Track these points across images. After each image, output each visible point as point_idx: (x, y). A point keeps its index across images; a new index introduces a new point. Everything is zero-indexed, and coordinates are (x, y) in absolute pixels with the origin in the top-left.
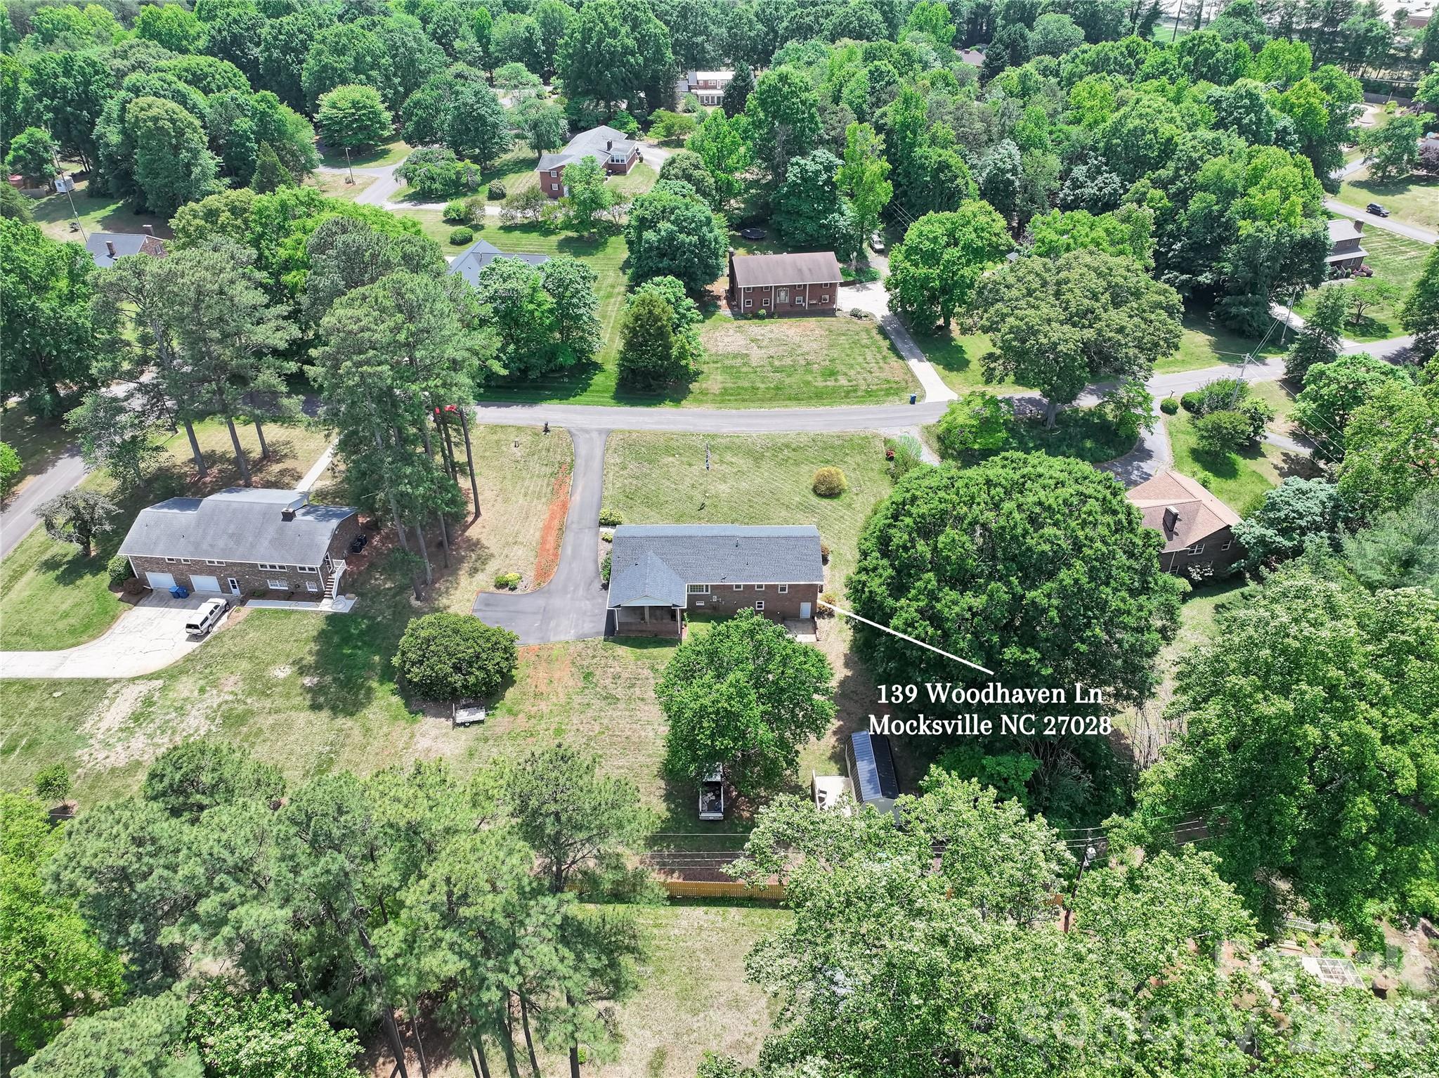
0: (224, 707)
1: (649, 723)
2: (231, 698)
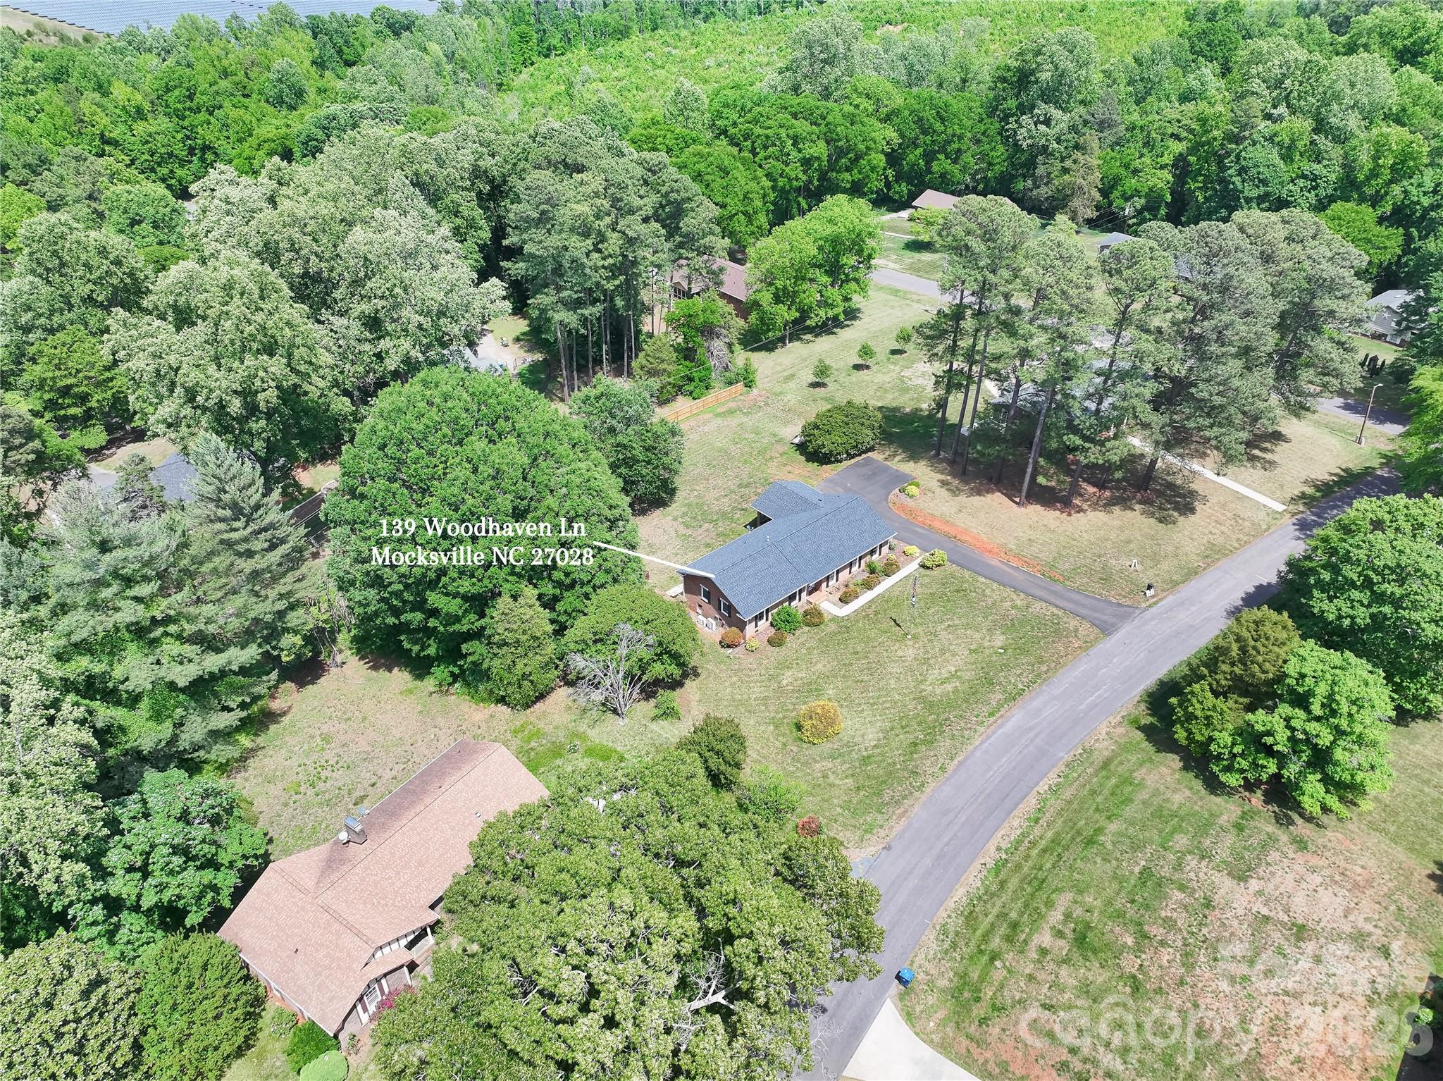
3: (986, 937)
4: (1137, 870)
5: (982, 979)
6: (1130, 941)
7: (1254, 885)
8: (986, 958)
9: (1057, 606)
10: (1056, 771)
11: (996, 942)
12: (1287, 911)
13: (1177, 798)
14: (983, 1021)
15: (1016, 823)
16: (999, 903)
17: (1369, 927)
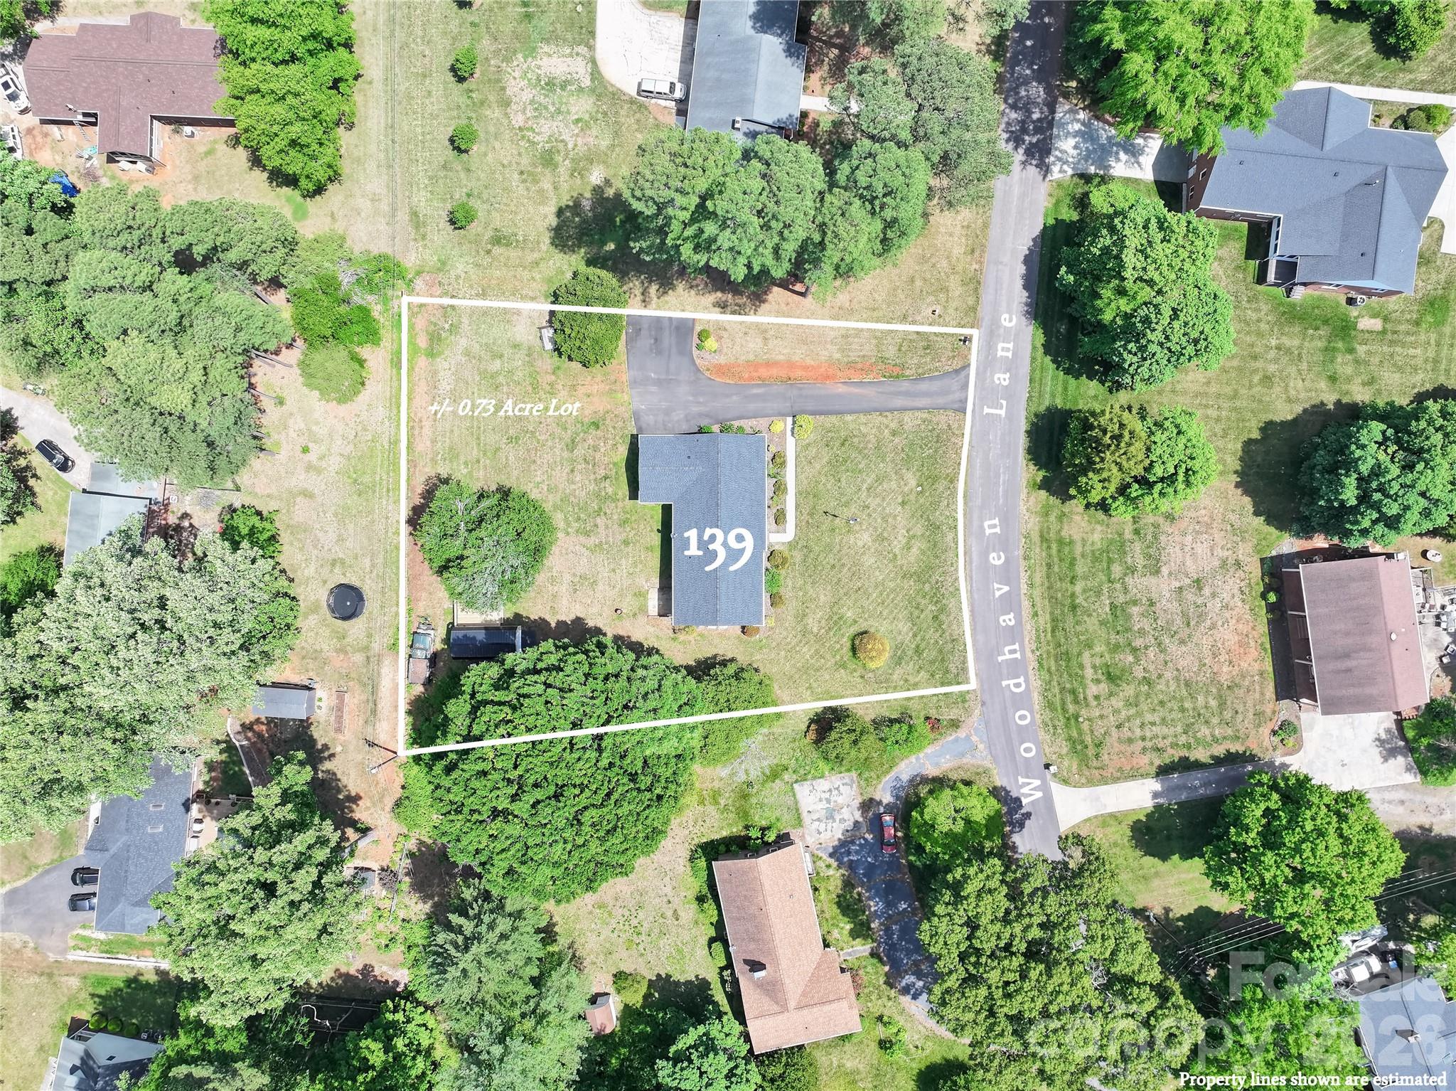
0: (561, 146)
1: (550, 477)
2: (570, 146)
3: (1064, 710)
4: (1107, 609)
5: (1080, 734)
6: (1131, 659)
7: (1165, 570)
8: (1073, 721)
9: (919, 409)
10: (1022, 569)
11: (1071, 708)
12: (1187, 576)
13: (1096, 537)
14: (1097, 756)
15: (1029, 627)
16: (1055, 683)
17: (1226, 553)
